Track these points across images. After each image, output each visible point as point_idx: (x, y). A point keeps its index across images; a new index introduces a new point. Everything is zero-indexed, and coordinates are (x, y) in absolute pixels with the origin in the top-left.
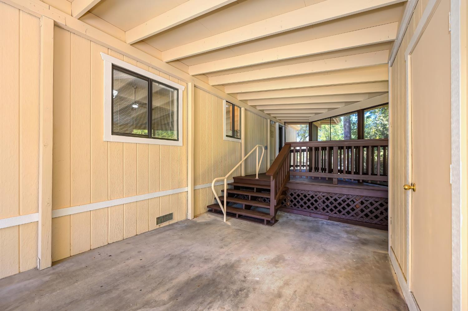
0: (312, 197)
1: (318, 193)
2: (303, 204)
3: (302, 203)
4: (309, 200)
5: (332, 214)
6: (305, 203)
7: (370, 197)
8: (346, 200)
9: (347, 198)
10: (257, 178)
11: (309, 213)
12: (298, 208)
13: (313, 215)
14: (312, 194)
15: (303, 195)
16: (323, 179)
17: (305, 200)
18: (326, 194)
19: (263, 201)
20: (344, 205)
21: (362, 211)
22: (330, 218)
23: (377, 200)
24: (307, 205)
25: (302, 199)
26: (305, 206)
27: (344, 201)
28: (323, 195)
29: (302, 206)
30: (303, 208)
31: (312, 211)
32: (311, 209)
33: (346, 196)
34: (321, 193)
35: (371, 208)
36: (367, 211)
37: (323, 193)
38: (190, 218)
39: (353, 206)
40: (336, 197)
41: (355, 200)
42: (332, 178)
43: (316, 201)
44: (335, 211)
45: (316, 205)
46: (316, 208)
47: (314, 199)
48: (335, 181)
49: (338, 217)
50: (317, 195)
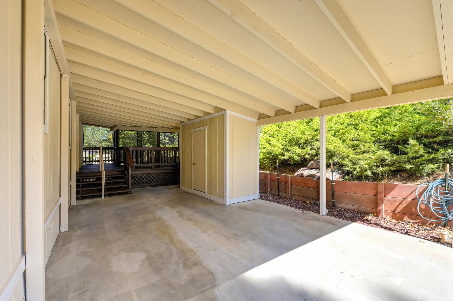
1: (144, 174)
5: (151, 184)
7: (166, 172)
9: (158, 175)
10: (101, 171)
14: (141, 176)
18: (148, 174)
20: (156, 178)
21: (164, 179)
23: (169, 173)
27: (156, 176)
31: (141, 185)
34: (146, 174)
35: (167, 177)
38: (75, 204)
39: (160, 178)
40: (153, 175)
41: (161, 175)
42: (151, 166)
43: (143, 179)
44: (153, 182)
45: (144, 181)
46: (143, 183)
47: (142, 178)
48: (153, 167)
49: (154, 184)
50: (143, 176)
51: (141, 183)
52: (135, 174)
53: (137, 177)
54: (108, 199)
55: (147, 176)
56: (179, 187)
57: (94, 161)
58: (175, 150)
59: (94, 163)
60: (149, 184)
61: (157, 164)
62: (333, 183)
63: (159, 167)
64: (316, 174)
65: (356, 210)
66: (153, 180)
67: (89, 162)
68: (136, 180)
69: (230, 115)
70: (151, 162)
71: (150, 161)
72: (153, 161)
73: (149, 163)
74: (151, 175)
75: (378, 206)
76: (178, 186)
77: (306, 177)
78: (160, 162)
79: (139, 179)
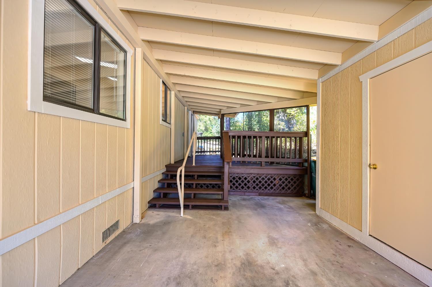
0: (246, 179)
1: (250, 175)
2: (238, 186)
3: (237, 184)
4: (243, 181)
5: (261, 191)
6: (240, 184)
7: (285, 174)
8: (270, 178)
9: (271, 177)
10: (194, 164)
11: (243, 192)
12: (234, 189)
13: (247, 194)
14: (245, 176)
15: (238, 177)
16: (255, 163)
17: (240, 181)
18: (256, 175)
19: (200, 187)
20: (269, 182)
21: (280, 185)
22: (260, 194)
23: (289, 176)
24: (241, 186)
25: (237, 181)
26: (240, 187)
27: (269, 179)
28: (254, 176)
29: (237, 187)
30: (238, 189)
31: (246, 191)
32: (244, 188)
33: (270, 175)
34: (253, 174)
35: (286, 182)
36: (283, 185)
37: (254, 174)
39: (274, 182)
40: (263, 176)
41: (276, 178)
42: (261, 162)
43: (248, 182)
44: (263, 188)
45: (248, 185)
46: (248, 188)
47: (247, 180)
48: (263, 164)
49: (265, 192)
50: (249, 177)
51: (245, 187)
52: (237, 174)
53: (240, 178)
55: (254, 177)
56: (313, 206)
58: (301, 136)
60: (257, 191)
61: (270, 160)
63: (272, 163)
66: (263, 185)
68: (239, 182)
70: (260, 156)
71: (259, 154)
72: (264, 154)
73: (257, 156)
74: (260, 177)
76: (312, 201)
78: (275, 156)
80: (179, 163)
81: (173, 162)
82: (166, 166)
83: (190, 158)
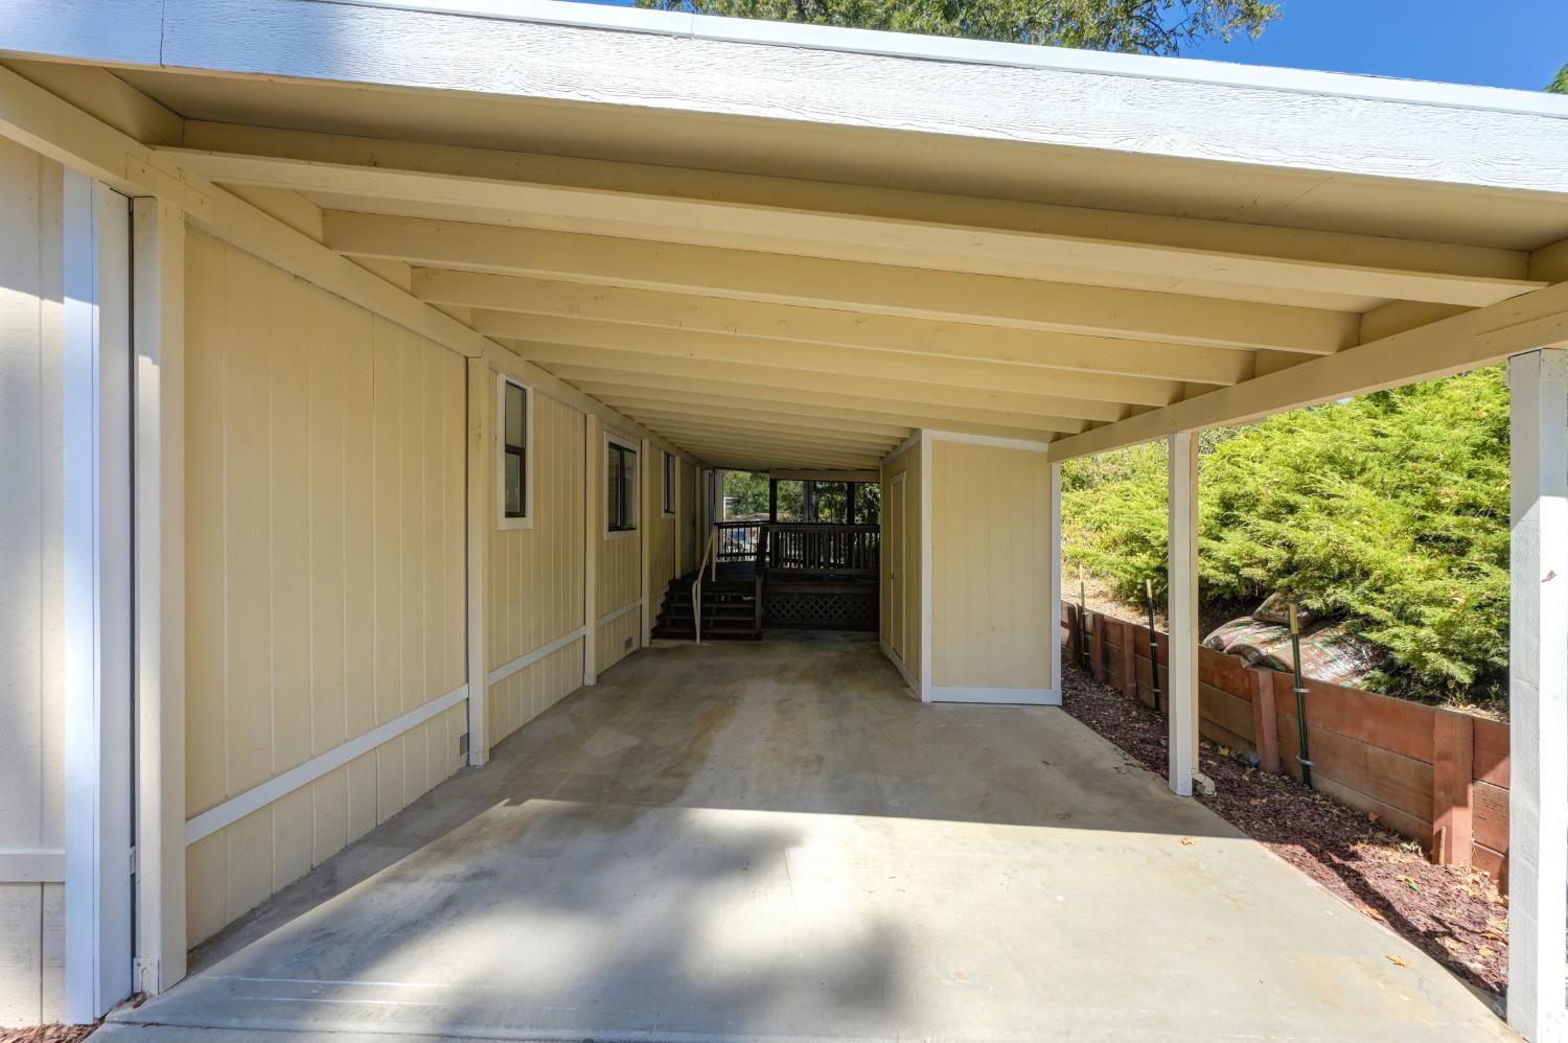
8: (838, 601)
10: (714, 580)
21: (855, 613)
27: (835, 603)
35: (864, 608)
36: (859, 612)
38: (647, 645)
43: (803, 607)
44: (825, 617)
54: (706, 644)
57: (747, 554)
59: (747, 559)
62: (1302, 691)
64: (1256, 646)
65: (1373, 817)
66: (826, 612)
67: (737, 555)
68: (791, 613)
69: (935, 443)
75: (1436, 812)
77: (1229, 652)
78: (854, 564)
79: (793, 607)
80: (689, 577)
81: (678, 576)
82: (670, 583)
83: (708, 568)
